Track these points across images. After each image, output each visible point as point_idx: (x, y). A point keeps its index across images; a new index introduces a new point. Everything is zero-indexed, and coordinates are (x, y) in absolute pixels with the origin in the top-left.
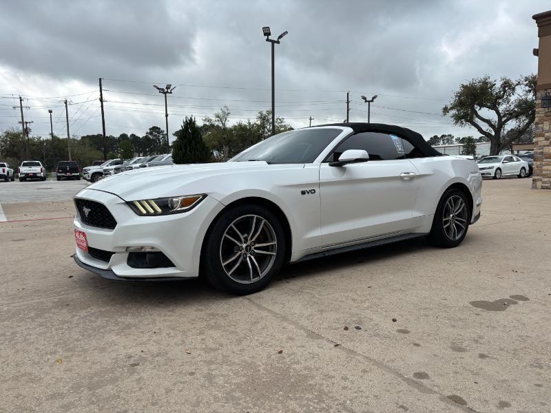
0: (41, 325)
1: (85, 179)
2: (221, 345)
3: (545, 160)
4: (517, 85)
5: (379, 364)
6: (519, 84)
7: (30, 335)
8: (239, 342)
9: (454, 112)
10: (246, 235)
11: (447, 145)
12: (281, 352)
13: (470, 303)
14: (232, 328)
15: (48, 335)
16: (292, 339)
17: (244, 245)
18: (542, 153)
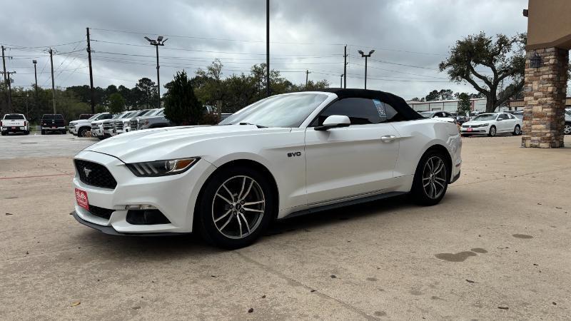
0: (48, 276)
1: (72, 133)
2: (212, 292)
3: (534, 119)
4: (513, 41)
5: (347, 306)
6: (515, 41)
7: (39, 284)
8: (228, 289)
9: (451, 68)
10: (236, 195)
11: (446, 100)
12: (264, 297)
13: (435, 255)
14: (222, 278)
15: (56, 284)
16: (274, 286)
17: (234, 204)
18: (531, 112)
